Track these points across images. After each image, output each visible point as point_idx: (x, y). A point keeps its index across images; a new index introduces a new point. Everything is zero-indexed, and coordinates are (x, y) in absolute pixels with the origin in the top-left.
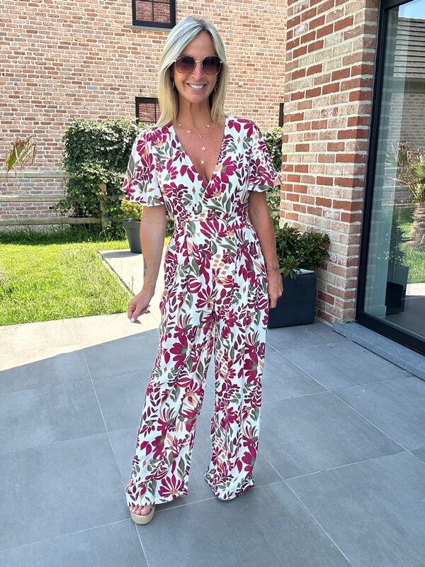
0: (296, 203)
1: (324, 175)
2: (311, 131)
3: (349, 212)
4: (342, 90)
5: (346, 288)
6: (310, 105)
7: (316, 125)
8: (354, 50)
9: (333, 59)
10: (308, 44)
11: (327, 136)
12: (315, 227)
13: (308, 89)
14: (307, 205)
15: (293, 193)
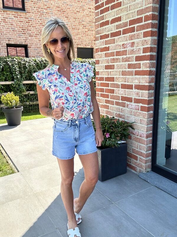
0: (107, 99)
1: (126, 83)
2: (115, 57)
3: (146, 106)
4: (137, 31)
5: (147, 151)
6: (113, 42)
7: (118, 53)
8: (145, 5)
9: (129, 12)
10: (110, 5)
11: (127, 60)
12: (121, 113)
13: (112, 32)
14: (115, 101)
15: (104, 93)
